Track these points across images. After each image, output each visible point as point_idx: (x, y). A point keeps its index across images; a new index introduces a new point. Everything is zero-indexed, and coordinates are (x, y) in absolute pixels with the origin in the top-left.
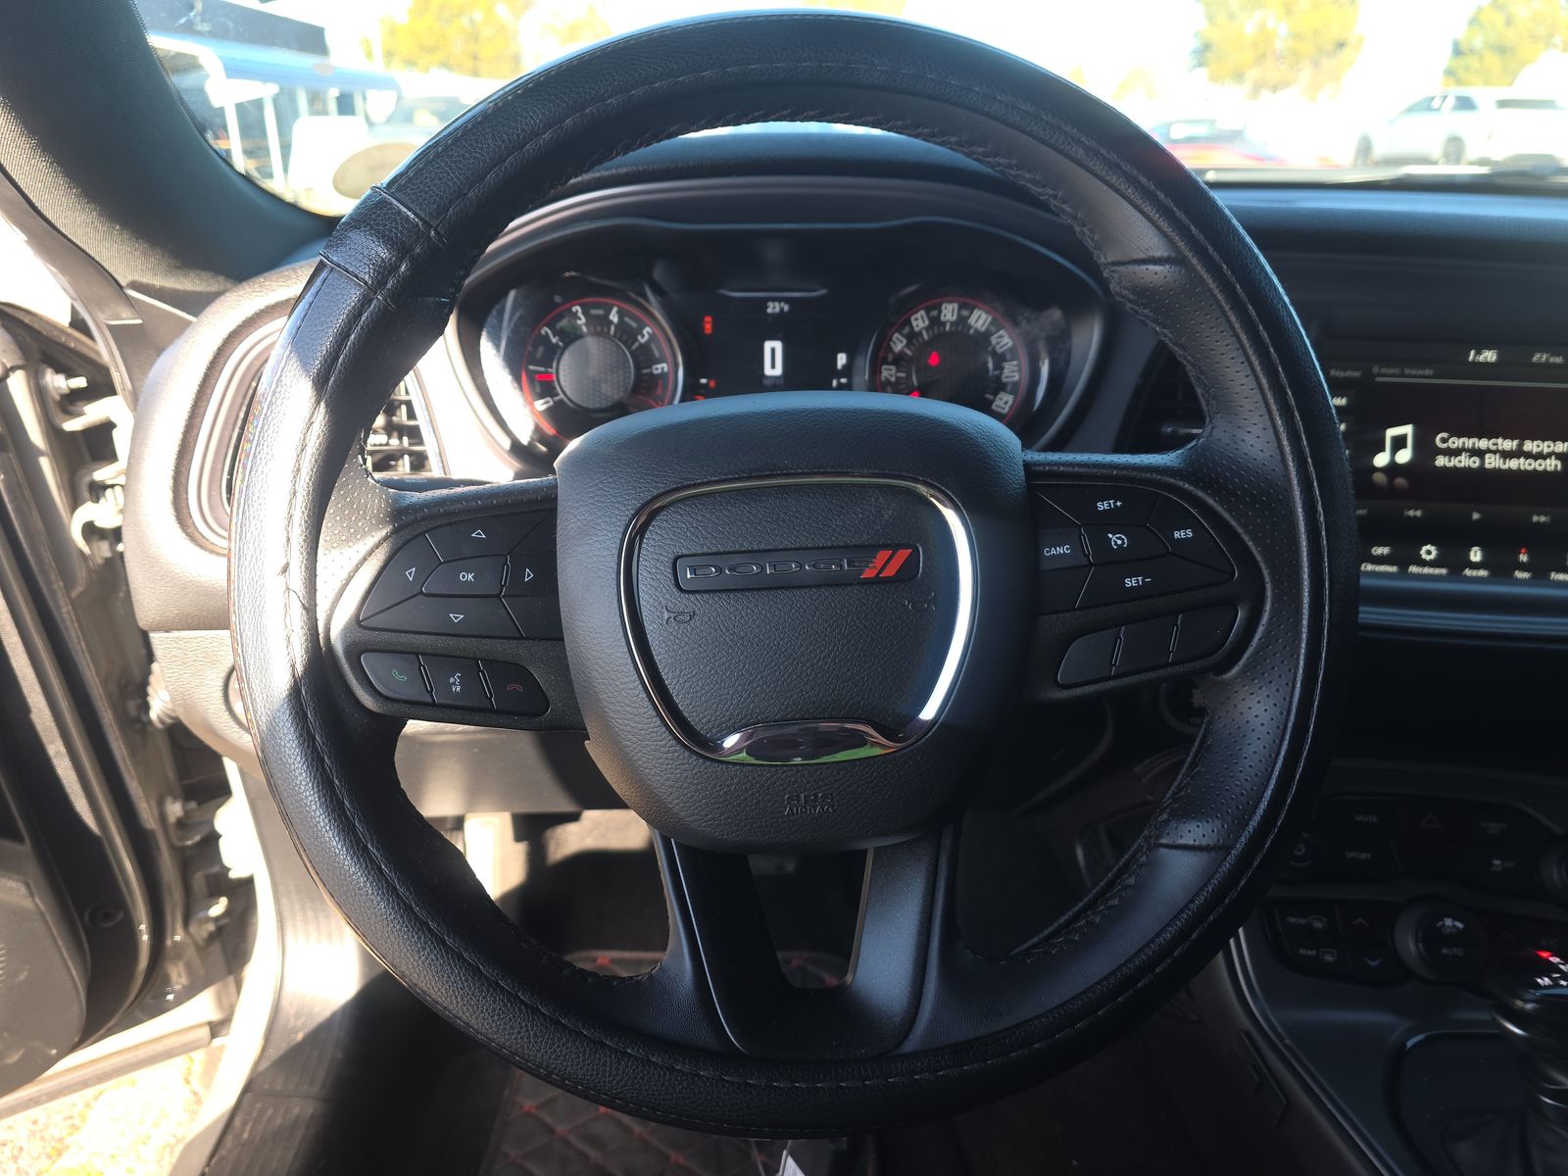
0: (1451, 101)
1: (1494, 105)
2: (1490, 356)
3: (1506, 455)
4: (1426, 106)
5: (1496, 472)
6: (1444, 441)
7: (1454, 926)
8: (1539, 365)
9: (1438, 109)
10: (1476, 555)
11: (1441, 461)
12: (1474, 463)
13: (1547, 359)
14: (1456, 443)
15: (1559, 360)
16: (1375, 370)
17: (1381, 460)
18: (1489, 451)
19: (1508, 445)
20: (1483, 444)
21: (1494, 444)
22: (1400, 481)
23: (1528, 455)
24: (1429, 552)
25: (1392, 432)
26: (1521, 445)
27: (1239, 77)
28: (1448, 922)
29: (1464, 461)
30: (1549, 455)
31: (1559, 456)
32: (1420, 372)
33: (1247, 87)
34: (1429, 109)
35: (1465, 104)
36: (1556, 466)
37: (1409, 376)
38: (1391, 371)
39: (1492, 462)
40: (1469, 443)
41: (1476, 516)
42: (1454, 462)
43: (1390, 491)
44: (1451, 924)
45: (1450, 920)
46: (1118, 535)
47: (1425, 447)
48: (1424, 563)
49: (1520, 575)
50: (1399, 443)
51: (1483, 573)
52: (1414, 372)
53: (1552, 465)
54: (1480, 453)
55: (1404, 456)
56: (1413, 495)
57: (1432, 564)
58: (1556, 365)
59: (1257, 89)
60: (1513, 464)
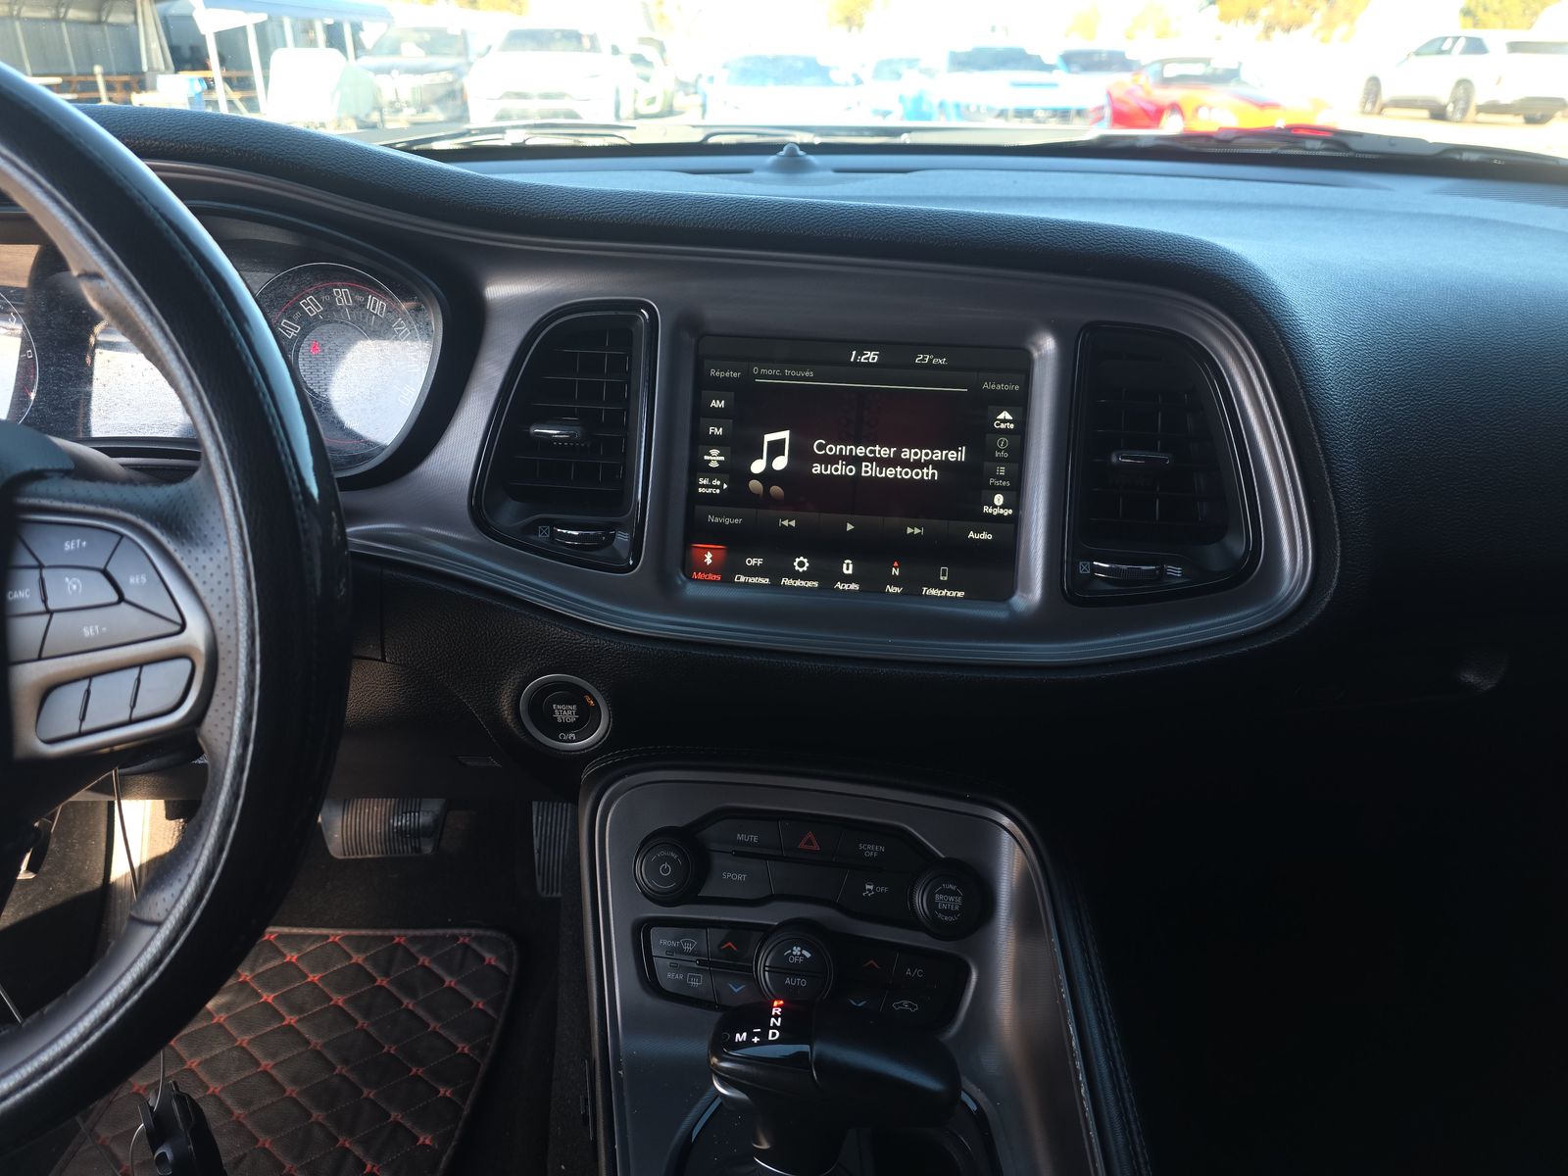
0: (1461, 43)
1: (1505, 49)
2: (871, 356)
3: (883, 463)
4: (1436, 47)
5: (873, 480)
6: (821, 447)
7: (802, 955)
8: (921, 366)
9: (1449, 52)
10: (848, 568)
11: (817, 469)
12: (849, 471)
13: (930, 360)
14: (833, 449)
15: (942, 361)
16: (755, 370)
17: (758, 466)
18: (866, 458)
19: (885, 452)
20: (860, 451)
21: (872, 452)
22: (776, 490)
23: (906, 464)
24: (801, 564)
25: (769, 438)
26: (898, 454)
27: (1251, 16)
28: (796, 950)
29: (841, 469)
30: (926, 464)
31: (936, 465)
32: (801, 374)
33: (1260, 25)
34: (1441, 52)
35: (1476, 47)
36: (933, 474)
37: (790, 378)
38: (770, 372)
39: (869, 470)
40: (846, 450)
41: (850, 527)
42: (831, 470)
43: (766, 500)
44: (799, 953)
45: (799, 949)
46: (74, 579)
47: (801, 454)
48: (796, 576)
49: (892, 589)
50: (776, 449)
51: (854, 586)
52: (794, 373)
53: (929, 473)
54: (856, 461)
55: (780, 463)
56: (789, 504)
57: (804, 576)
58: (939, 366)
59: (1269, 29)
60: (890, 473)
